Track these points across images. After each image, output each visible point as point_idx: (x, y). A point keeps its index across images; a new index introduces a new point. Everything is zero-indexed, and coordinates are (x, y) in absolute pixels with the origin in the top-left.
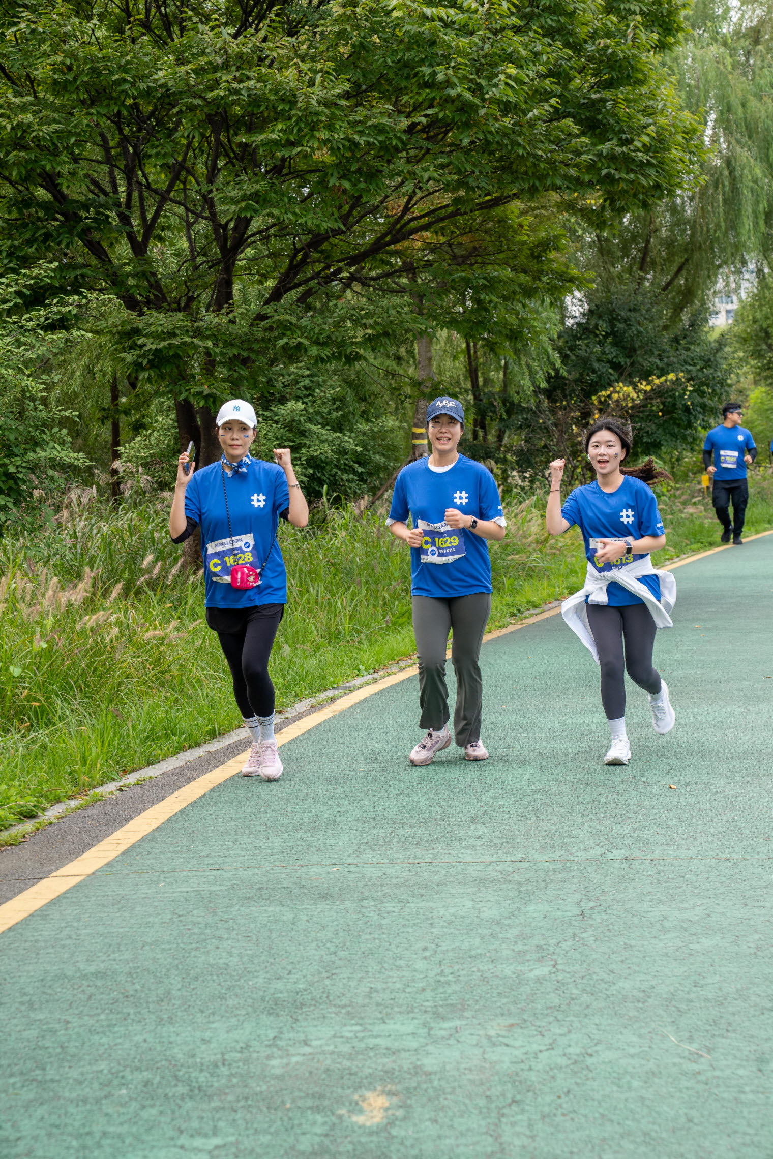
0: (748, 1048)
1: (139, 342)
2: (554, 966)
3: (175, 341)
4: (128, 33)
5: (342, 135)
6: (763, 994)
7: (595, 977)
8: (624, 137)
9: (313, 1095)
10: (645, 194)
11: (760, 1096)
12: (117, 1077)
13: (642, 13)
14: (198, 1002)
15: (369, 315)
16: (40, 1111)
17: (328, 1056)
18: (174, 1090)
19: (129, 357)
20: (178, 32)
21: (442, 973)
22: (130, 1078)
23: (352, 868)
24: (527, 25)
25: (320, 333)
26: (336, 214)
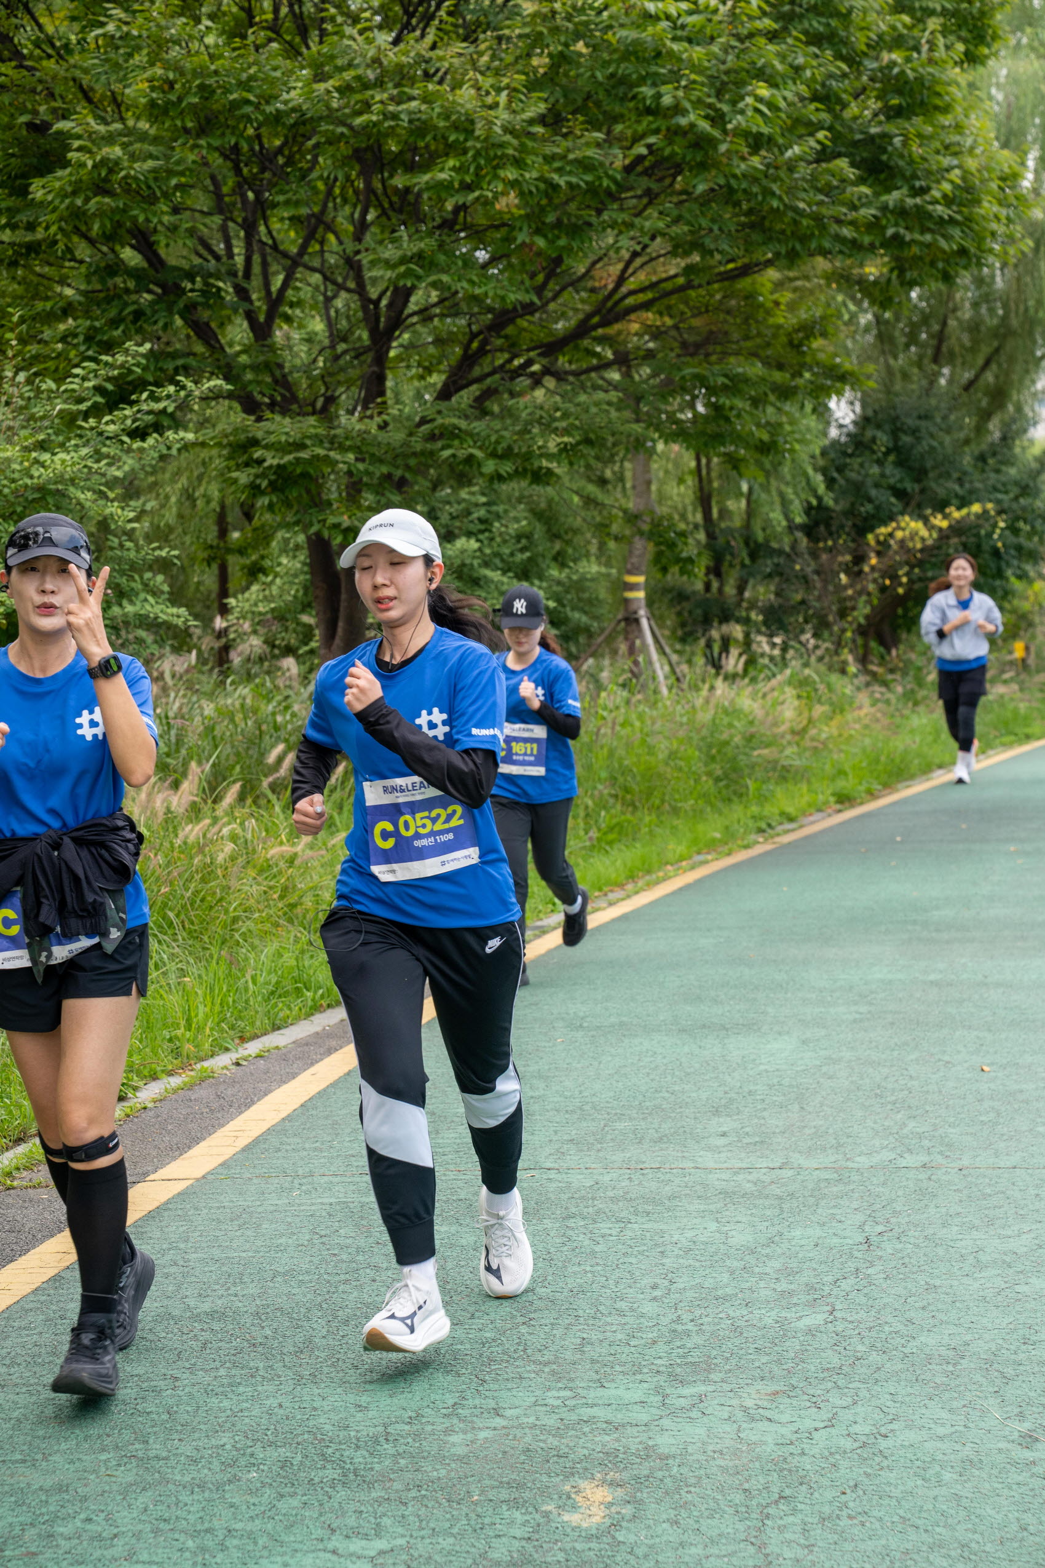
1: (256, 456)
2: (831, 1313)
3: (304, 455)
4: (251, 38)
5: (535, 175)
7: (887, 1328)
8: (918, 184)
9: (508, 1483)
10: (947, 261)
12: (244, 1455)
13: (944, 12)
15: (566, 415)
16: (143, 1499)
17: (527, 1430)
18: (321, 1473)
19: (243, 477)
20: (317, 39)
21: (679, 1320)
22: (261, 1456)
23: (552, 1175)
24: (785, 29)
25: (497, 442)
26: (528, 283)
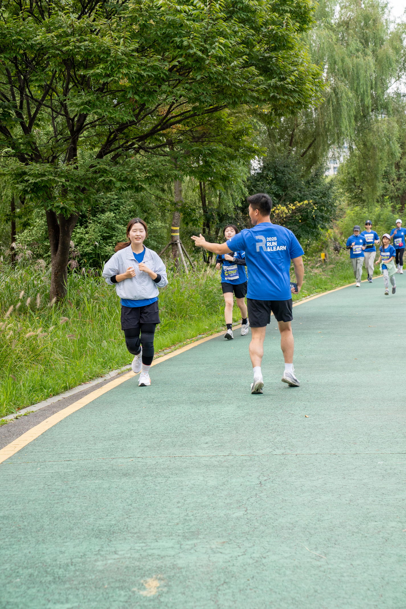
0: (346, 553)
1: (25, 179)
2: (246, 511)
3: (45, 179)
4: (21, 15)
5: (134, 71)
6: (353, 525)
7: (267, 516)
8: (282, 76)
9: (119, 580)
10: (293, 106)
11: (352, 578)
12: (15, 572)
13: (291, 12)
14: (58, 532)
15: (148, 166)
17: (127, 560)
18: (45, 579)
19: (20, 187)
20: (48, 16)
21: (187, 515)
22: (21, 572)
23: (140, 460)
24: (231, 17)
25: (121, 175)
26: (132, 113)
